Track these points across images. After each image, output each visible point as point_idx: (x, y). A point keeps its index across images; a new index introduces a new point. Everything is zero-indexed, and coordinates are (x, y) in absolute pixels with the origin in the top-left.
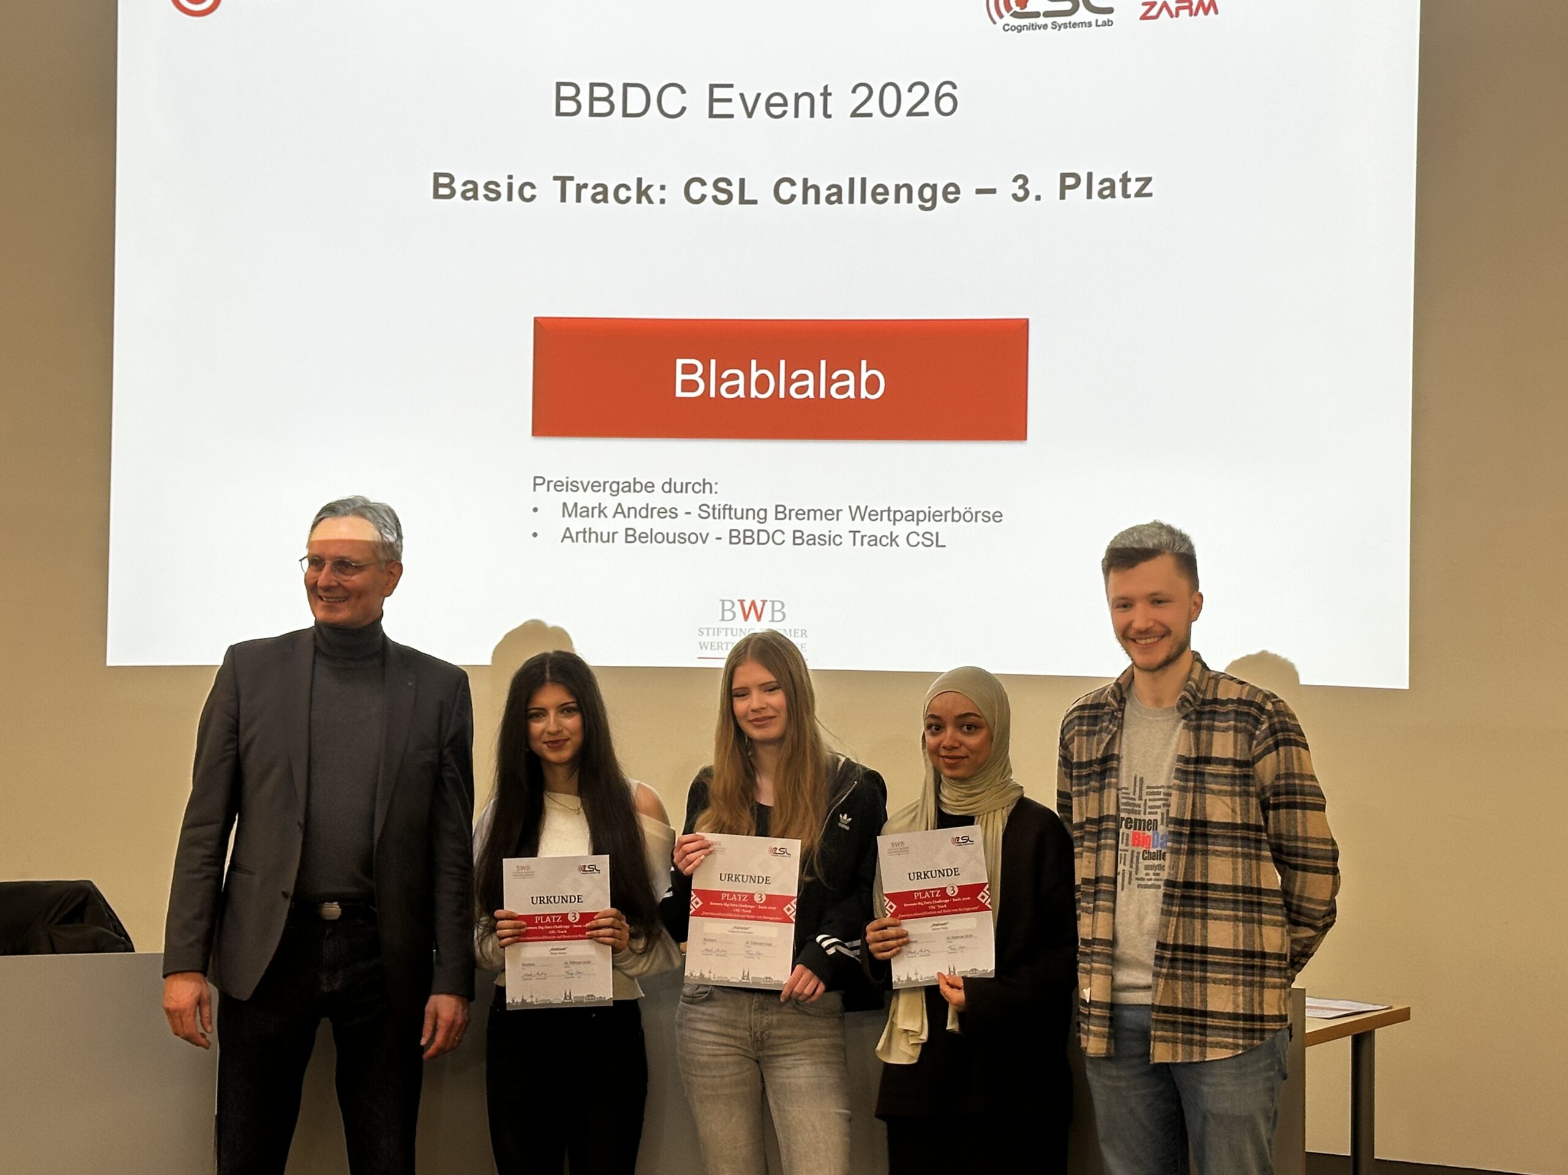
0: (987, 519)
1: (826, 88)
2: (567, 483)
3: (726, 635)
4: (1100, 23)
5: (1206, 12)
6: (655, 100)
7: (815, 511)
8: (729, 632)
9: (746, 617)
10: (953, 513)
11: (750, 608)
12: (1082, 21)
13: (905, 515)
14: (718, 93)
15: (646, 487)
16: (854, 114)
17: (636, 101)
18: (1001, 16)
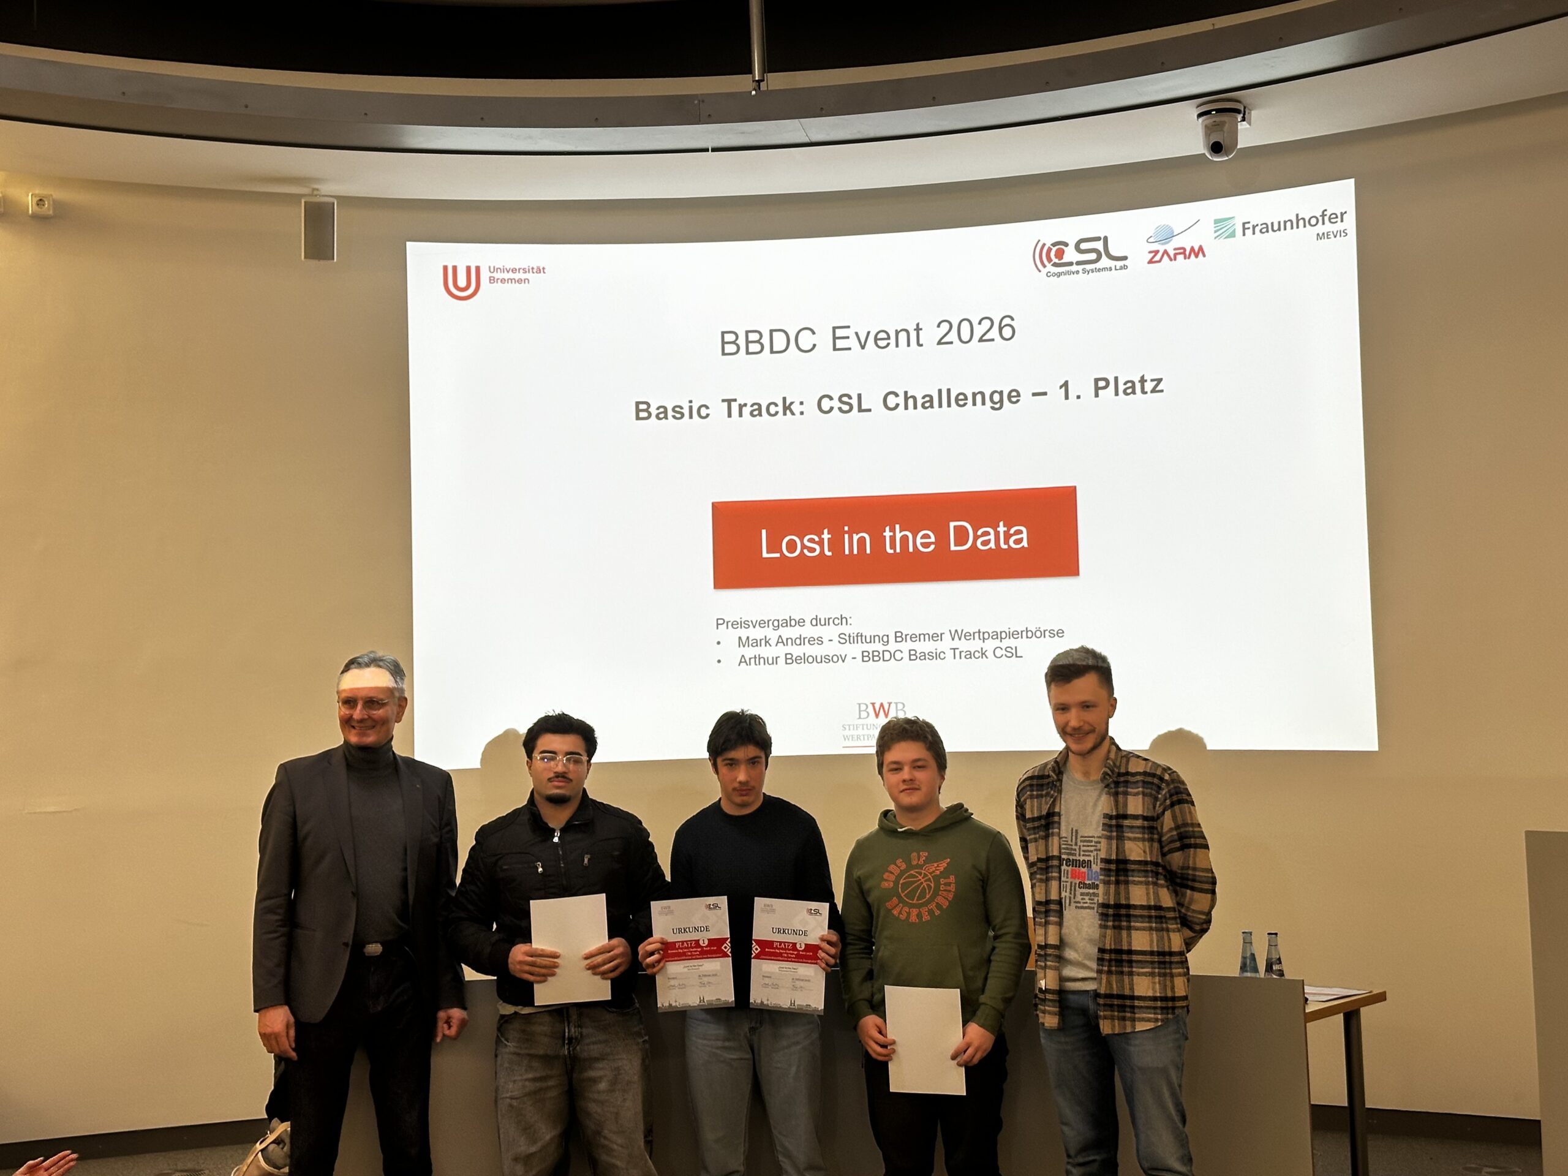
0: (1052, 635)
1: (918, 325)
2: (741, 622)
3: (863, 729)
4: (1118, 268)
5: (1197, 256)
6: (793, 341)
7: (924, 635)
8: (865, 727)
9: (877, 715)
10: (1027, 632)
11: (880, 709)
12: (1105, 267)
13: (991, 635)
14: (839, 333)
15: (799, 622)
16: (939, 343)
17: (780, 341)
18: (1044, 266)
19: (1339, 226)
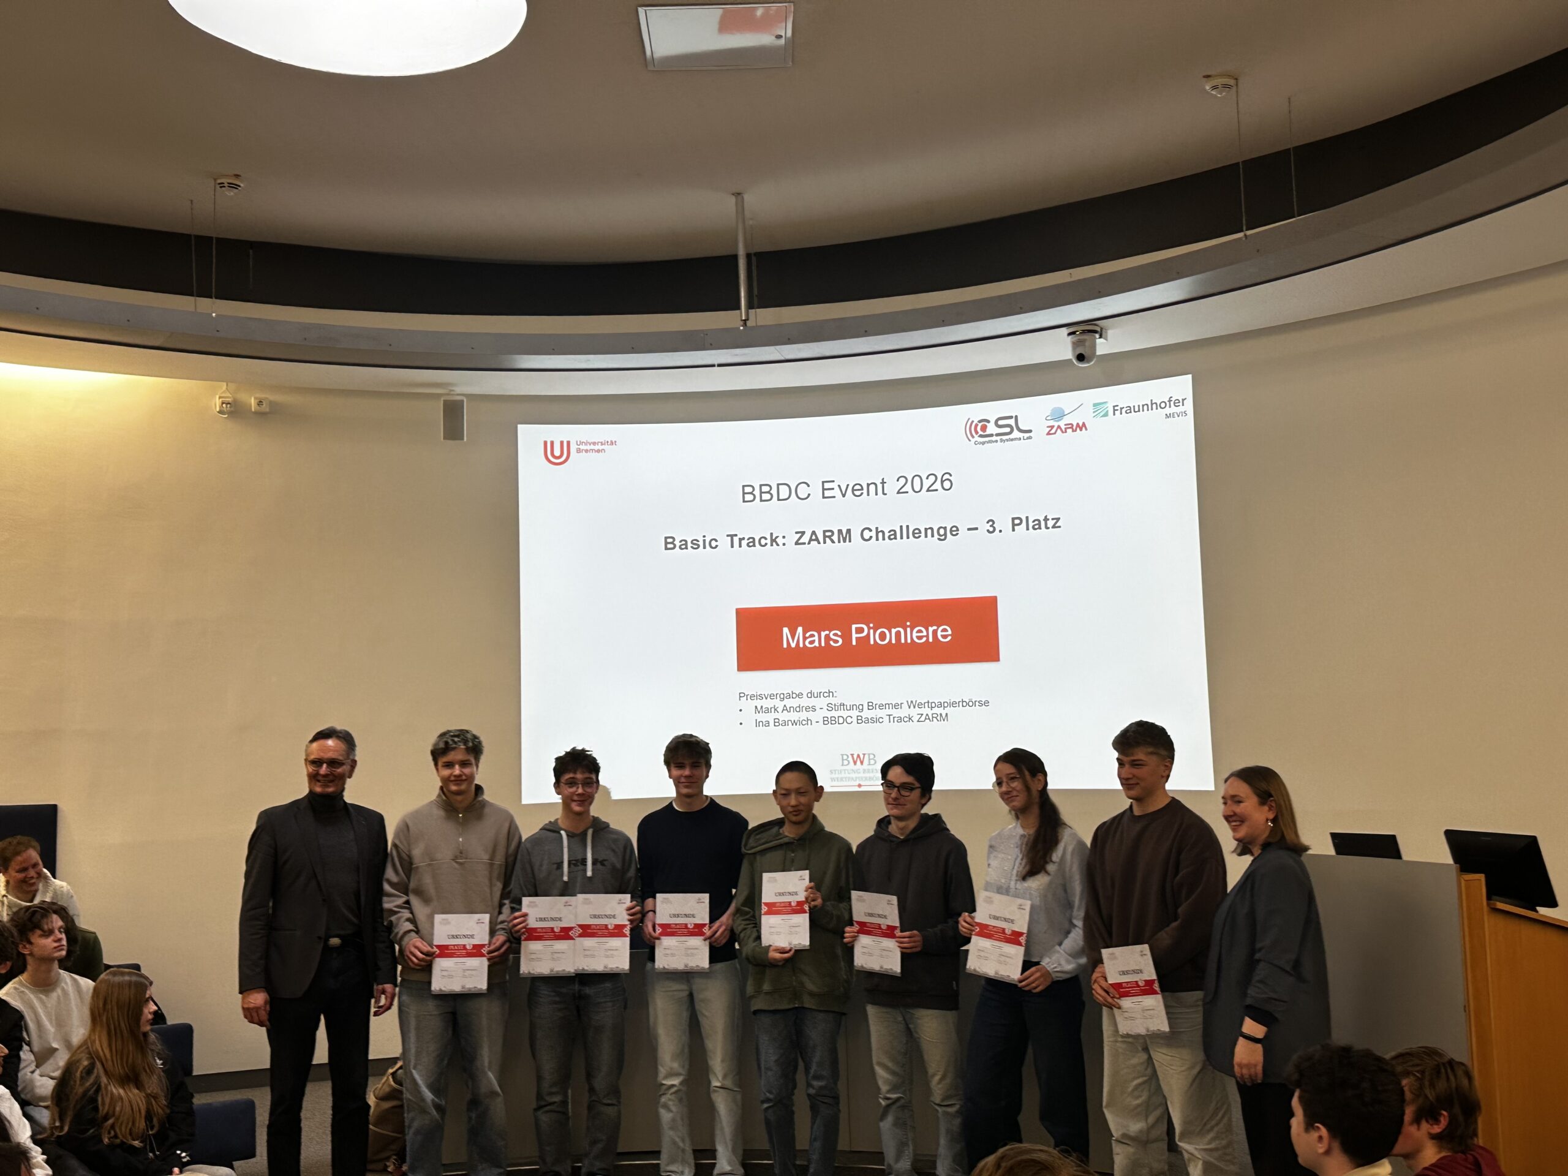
0: (981, 705)
2: (757, 695)
3: (845, 774)
4: (1025, 438)
5: (1081, 429)
8: (846, 772)
9: (855, 764)
11: (857, 759)
12: (1016, 437)
14: (827, 486)
15: (798, 695)
16: (899, 492)
17: (784, 492)
18: (973, 437)
19: (1181, 409)
